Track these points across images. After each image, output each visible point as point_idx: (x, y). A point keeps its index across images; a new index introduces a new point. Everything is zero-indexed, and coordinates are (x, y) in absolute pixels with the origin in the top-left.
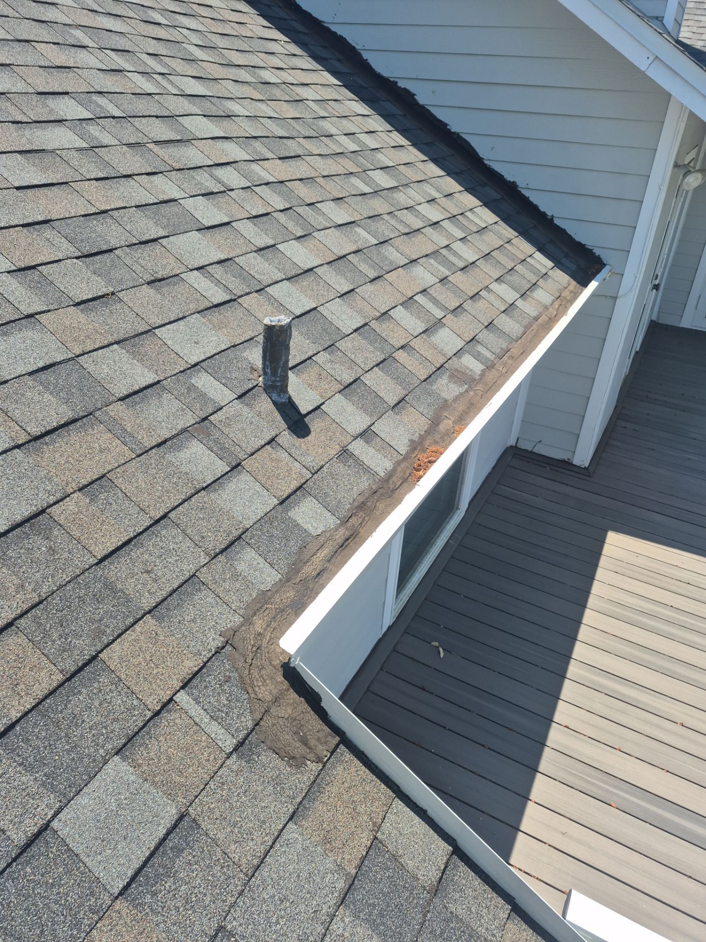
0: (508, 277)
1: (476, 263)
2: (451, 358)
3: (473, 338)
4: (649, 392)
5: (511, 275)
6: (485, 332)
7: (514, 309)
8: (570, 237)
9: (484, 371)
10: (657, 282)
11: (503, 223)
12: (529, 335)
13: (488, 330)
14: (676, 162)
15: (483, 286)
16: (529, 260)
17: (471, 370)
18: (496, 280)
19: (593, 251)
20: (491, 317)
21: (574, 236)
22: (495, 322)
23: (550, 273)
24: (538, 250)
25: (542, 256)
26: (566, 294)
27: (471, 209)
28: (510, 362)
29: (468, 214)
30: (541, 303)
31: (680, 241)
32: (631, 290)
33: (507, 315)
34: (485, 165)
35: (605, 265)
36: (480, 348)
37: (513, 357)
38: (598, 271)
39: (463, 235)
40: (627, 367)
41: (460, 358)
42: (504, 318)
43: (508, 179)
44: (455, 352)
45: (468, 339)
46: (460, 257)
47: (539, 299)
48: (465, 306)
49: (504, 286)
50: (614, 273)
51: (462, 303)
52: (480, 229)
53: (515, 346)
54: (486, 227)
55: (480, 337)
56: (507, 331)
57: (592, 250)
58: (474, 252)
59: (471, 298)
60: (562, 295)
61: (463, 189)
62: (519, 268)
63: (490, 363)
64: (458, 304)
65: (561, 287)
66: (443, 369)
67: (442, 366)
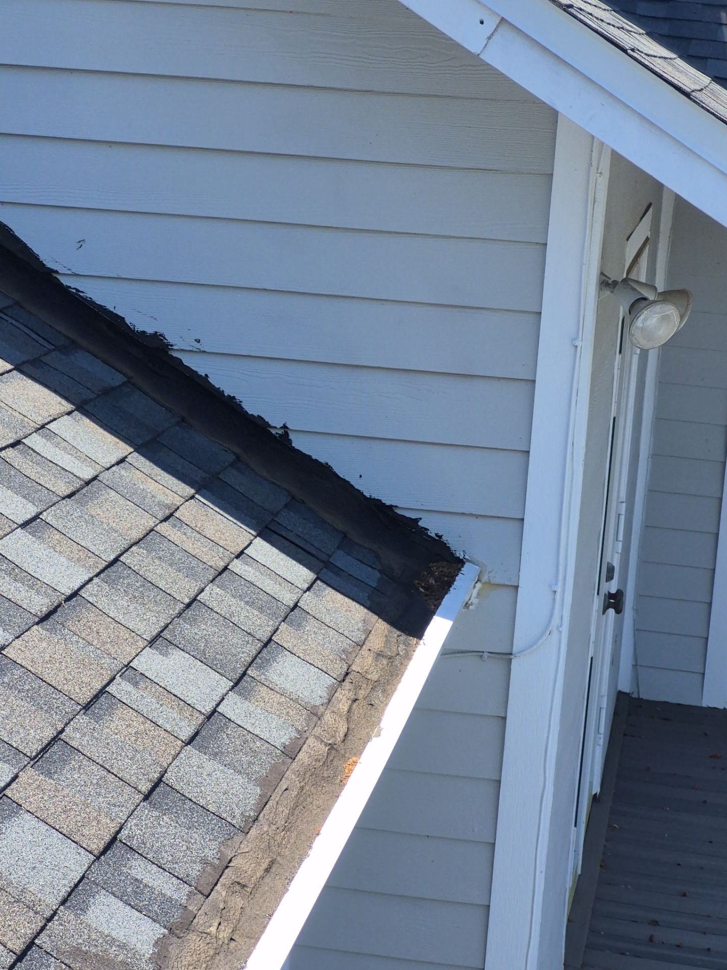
0: (186, 629)
1: (82, 593)
2: (55, 913)
3: (114, 839)
4: (655, 923)
5: (193, 621)
6: (146, 812)
7: (221, 729)
8: (346, 485)
9: (161, 944)
10: (613, 587)
11: (142, 459)
12: (279, 808)
13: (154, 806)
14: (602, 274)
15: (117, 665)
16: (237, 566)
17: (123, 947)
18: (152, 643)
19: (421, 524)
20: (155, 762)
21: (357, 484)
22: (170, 777)
23: (308, 602)
24: (260, 535)
25: (275, 551)
26: (364, 662)
27: (43, 427)
28: (238, 901)
29: (36, 441)
30: (296, 701)
31: (655, 456)
32: (546, 630)
33: (202, 749)
34: (65, 290)
35: (461, 562)
36: (138, 869)
37: (244, 886)
38: (446, 585)
39: (31, 511)
40: (576, 858)
41: (84, 911)
42: (194, 761)
43: (140, 328)
44: (63, 893)
45: (97, 845)
46: (32, 581)
47: (289, 687)
48: (72, 735)
49: (177, 658)
50: (489, 583)
51: (60, 726)
52: (77, 484)
53: (244, 848)
54: (95, 478)
55: (133, 832)
56: (210, 800)
57: (416, 521)
58: (70, 559)
59: (87, 707)
60: (354, 667)
61: (9, 367)
62: (212, 595)
63: (176, 916)
64: (49, 733)
65: (346, 644)
66: (34, 953)
67: (31, 945)
